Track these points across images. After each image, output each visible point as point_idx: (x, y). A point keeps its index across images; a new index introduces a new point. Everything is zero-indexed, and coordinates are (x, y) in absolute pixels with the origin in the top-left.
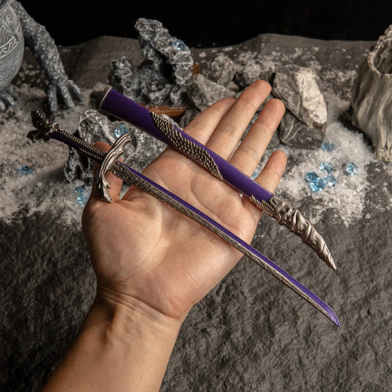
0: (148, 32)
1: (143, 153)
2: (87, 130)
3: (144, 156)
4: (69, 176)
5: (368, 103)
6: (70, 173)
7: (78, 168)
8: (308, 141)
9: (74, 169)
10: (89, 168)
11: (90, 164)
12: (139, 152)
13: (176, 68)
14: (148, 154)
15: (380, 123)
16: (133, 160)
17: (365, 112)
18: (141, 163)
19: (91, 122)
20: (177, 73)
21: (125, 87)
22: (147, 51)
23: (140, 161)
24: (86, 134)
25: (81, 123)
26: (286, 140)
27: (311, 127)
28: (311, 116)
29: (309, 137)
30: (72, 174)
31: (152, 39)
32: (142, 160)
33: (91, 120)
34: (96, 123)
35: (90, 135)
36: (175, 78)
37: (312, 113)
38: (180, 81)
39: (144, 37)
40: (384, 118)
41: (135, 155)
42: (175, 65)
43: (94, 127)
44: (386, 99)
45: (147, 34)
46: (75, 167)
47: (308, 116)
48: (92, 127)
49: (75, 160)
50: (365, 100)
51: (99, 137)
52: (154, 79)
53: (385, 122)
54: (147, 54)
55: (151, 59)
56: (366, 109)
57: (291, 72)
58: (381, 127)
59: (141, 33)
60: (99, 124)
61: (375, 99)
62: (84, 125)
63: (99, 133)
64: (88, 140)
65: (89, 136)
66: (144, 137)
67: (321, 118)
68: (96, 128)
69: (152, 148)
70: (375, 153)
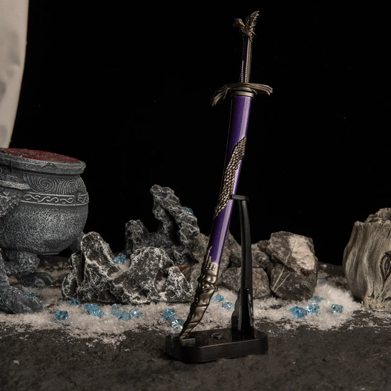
0: (161, 194)
1: (135, 271)
2: (88, 245)
3: (135, 274)
4: (65, 290)
5: (354, 255)
6: (67, 286)
7: (74, 282)
8: (296, 287)
9: (70, 281)
10: (85, 281)
11: (86, 275)
12: (132, 269)
13: (181, 226)
14: (140, 273)
15: (366, 273)
16: (125, 276)
17: (352, 264)
18: (132, 280)
19: (93, 239)
20: (183, 230)
22: (158, 211)
23: (131, 277)
24: (86, 249)
25: (84, 238)
27: (299, 273)
28: (298, 263)
29: (297, 283)
30: (68, 287)
31: (162, 199)
32: (133, 277)
33: (93, 237)
34: (97, 241)
35: (90, 250)
36: (179, 234)
37: (299, 261)
38: (183, 238)
39: (156, 197)
40: (369, 267)
41: (127, 271)
42: (180, 224)
43: (95, 244)
44: (369, 247)
45: (159, 196)
46: (72, 280)
47: (296, 263)
48: (93, 243)
49: (73, 274)
50: (351, 253)
51: (97, 253)
52: (163, 243)
53: (371, 271)
54: (157, 214)
55: (161, 218)
56: (352, 261)
57: (285, 236)
58: (368, 277)
59: (154, 195)
60: (99, 242)
61: (359, 250)
62: (86, 241)
63: (98, 249)
64: (87, 253)
65: (88, 251)
66: (138, 258)
67: (307, 265)
68: (96, 245)
69: (144, 269)
70: (362, 302)
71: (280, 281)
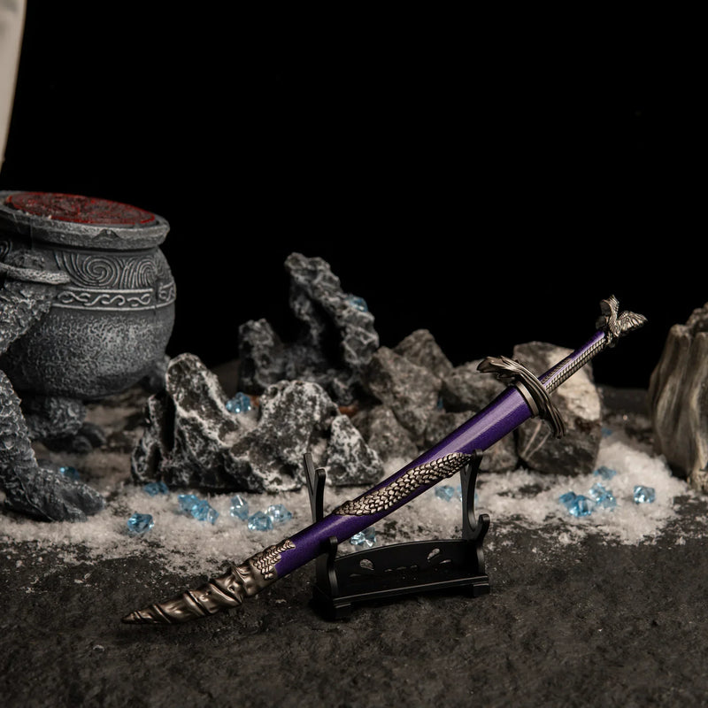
0: (306, 272)
1: (271, 429)
2: (179, 381)
3: (271, 435)
4: (139, 466)
5: (673, 390)
6: (142, 459)
7: (155, 450)
8: (566, 453)
9: (147, 450)
10: (175, 449)
11: (177, 439)
12: (264, 427)
13: (346, 334)
14: (280, 434)
15: (696, 426)
16: (252, 440)
17: (669, 409)
18: (265, 446)
19: (188, 368)
20: (349, 341)
21: (259, 363)
22: (301, 304)
23: (264, 441)
24: (176, 388)
25: (172, 368)
26: (528, 453)
27: (572, 426)
28: (571, 406)
29: (568, 445)
30: (144, 461)
31: (310, 281)
32: (267, 440)
33: (189, 364)
34: (195, 372)
35: (183, 390)
36: (343, 349)
37: (573, 402)
38: (350, 356)
39: (298, 278)
40: (701, 415)
41: (257, 431)
42: (344, 328)
43: (192, 378)
44: (703, 378)
45: (302, 275)
46: (151, 448)
47: (565, 407)
48: (188, 377)
49: (153, 436)
50: (668, 387)
51: (198, 396)
52: (310, 362)
53: (704, 422)
54: (300, 310)
55: (307, 318)
56: (670, 403)
57: (541, 353)
58: (698, 434)
59: (293, 273)
60: (200, 374)
61: (683, 382)
62: (175, 373)
63: (198, 388)
64: (178, 396)
65: (180, 391)
66: (274, 404)
67: (588, 410)
68: (195, 381)
69: (287, 424)
70: (689, 480)
71: (537, 441)
